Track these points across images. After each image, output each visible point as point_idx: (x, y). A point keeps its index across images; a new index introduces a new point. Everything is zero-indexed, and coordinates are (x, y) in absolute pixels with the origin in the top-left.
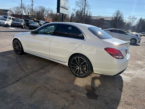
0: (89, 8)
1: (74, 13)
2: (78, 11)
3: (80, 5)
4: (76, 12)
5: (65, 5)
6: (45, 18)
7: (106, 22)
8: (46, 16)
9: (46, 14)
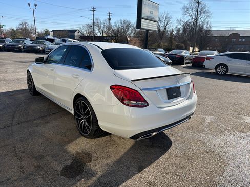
0: (208, 16)
1: (179, 27)
2: (187, 22)
3: (190, 12)
4: (182, 24)
5: (151, 15)
6: (129, 39)
7: (244, 40)
8: (132, 35)
9: (131, 33)
